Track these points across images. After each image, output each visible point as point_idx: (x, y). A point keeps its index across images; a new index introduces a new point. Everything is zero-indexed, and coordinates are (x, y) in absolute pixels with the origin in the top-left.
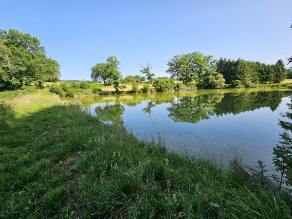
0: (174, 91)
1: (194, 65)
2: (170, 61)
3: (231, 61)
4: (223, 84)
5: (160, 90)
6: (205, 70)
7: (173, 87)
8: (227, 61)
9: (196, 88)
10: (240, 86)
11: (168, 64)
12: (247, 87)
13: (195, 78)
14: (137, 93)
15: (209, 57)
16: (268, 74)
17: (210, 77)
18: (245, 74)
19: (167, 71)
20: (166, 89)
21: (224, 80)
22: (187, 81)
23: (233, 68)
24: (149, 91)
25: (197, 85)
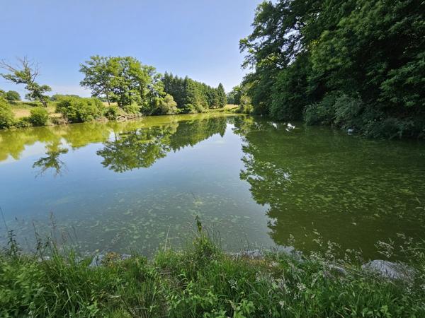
0: (107, 120)
1: (131, 78)
2: (85, 65)
3: (179, 78)
4: (175, 109)
5: (77, 120)
6: (148, 87)
7: (102, 113)
8: (174, 77)
9: (140, 114)
10: (193, 111)
11: (81, 71)
12: (200, 112)
13: (136, 100)
14: (13, 129)
15: (151, 69)
16: (214, 98)
17: (157, 98)
18: (195, 97)
19: (83, 84)
20: (90, 116)
21: (175, 104)
22: (123, 104)
23: (182, 87)
24: (49, 122)
25: (142, 111)
